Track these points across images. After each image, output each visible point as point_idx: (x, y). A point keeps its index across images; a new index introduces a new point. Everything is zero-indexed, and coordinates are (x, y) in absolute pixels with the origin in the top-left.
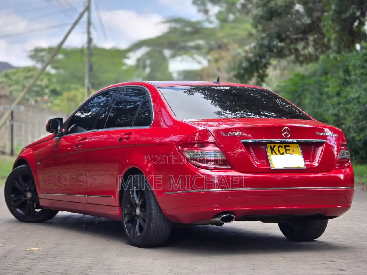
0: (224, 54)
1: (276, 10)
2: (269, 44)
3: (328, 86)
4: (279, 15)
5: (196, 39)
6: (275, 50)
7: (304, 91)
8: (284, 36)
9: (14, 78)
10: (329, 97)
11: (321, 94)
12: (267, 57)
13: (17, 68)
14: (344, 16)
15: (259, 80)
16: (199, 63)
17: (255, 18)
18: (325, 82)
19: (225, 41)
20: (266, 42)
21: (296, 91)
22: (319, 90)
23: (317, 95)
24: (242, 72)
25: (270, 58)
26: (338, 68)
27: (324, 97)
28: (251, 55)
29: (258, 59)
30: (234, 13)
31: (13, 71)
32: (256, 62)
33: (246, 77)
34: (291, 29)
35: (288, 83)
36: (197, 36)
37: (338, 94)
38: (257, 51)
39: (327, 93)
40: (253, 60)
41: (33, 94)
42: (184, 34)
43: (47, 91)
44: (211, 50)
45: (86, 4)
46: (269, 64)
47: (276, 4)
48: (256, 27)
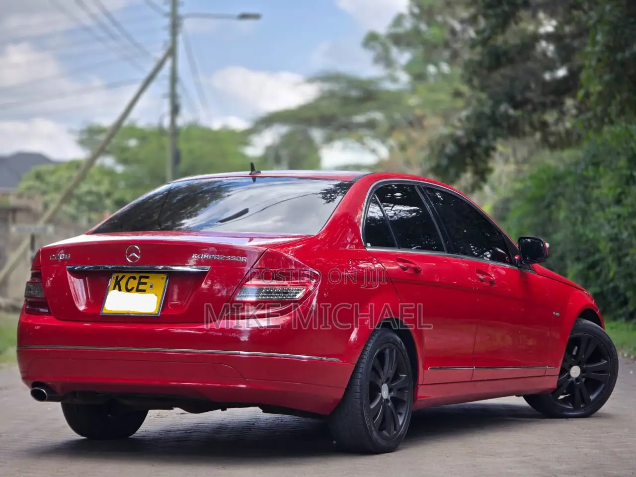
0: (415, 134)
1: (506, 53)
2: (493, 113)
3: (599, 187)
4: (511, 61)
5: (369, 110)
6: (505, 124)
7: (556, 196)
8: (519, 98)
9: (52, 179)
10: (602, 207)
11: (587, 201)
12: (490, 136)
13: (58, 164)
14: (619, 56)
15: (477, 178)
16: (374, 151)
17: (467, 65)
18: (594, 179)
19: (419, 112)
20: (487, 110)
21: (543, 198)
22: (583, 194)
23: (580, 203)
24: (444, 162)
25: (495, 139)
26: (618, 154)
27: (594, 206)
28: (460, 133)
29: (473, 139)
30: (436, 65)
31: (51, 167)
32: (470, 146)
33: (452, 171)
34: (533, 86)
35: (529, 183)
36: (369, 104)
37: (618, 201)
38: (471, 126)
39: (597, 200)
40: (464, 141)
41: (84, 208)
42: (346, 101)
43: (108, 202)
44: (393, 128)
45: (169, 45)
46: (494, 149)
47: (506, 42)
48: (469, 82)
